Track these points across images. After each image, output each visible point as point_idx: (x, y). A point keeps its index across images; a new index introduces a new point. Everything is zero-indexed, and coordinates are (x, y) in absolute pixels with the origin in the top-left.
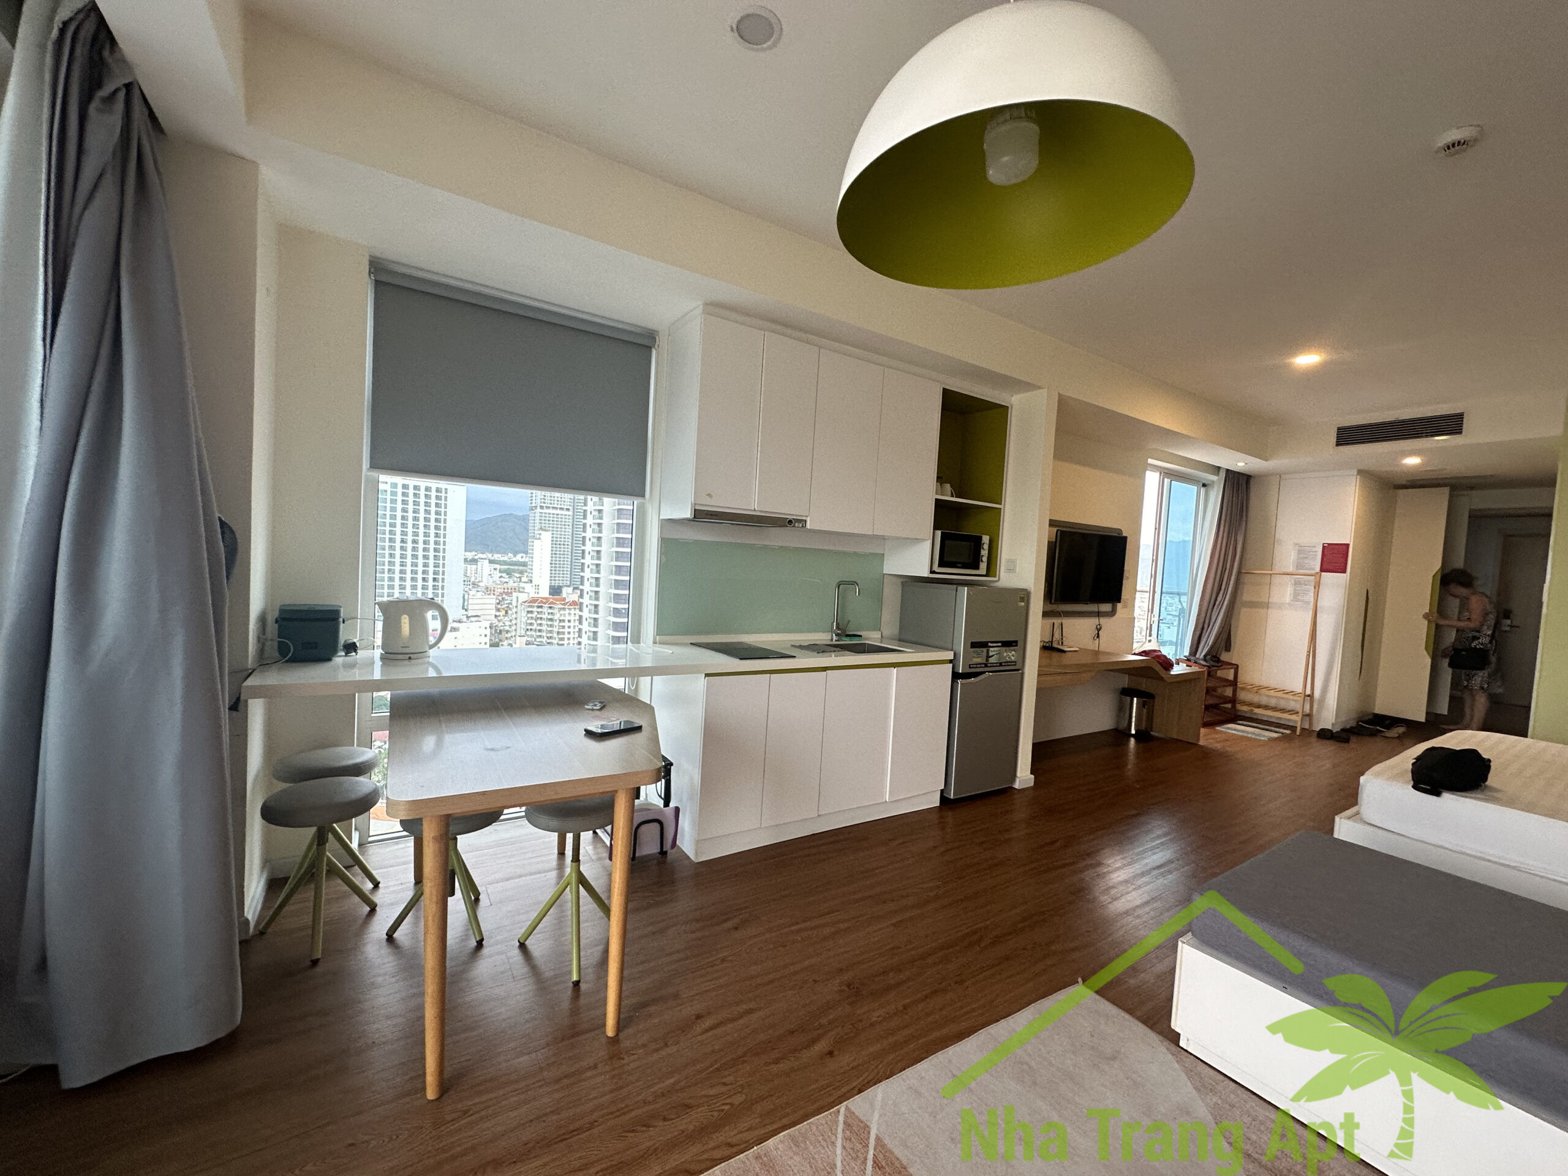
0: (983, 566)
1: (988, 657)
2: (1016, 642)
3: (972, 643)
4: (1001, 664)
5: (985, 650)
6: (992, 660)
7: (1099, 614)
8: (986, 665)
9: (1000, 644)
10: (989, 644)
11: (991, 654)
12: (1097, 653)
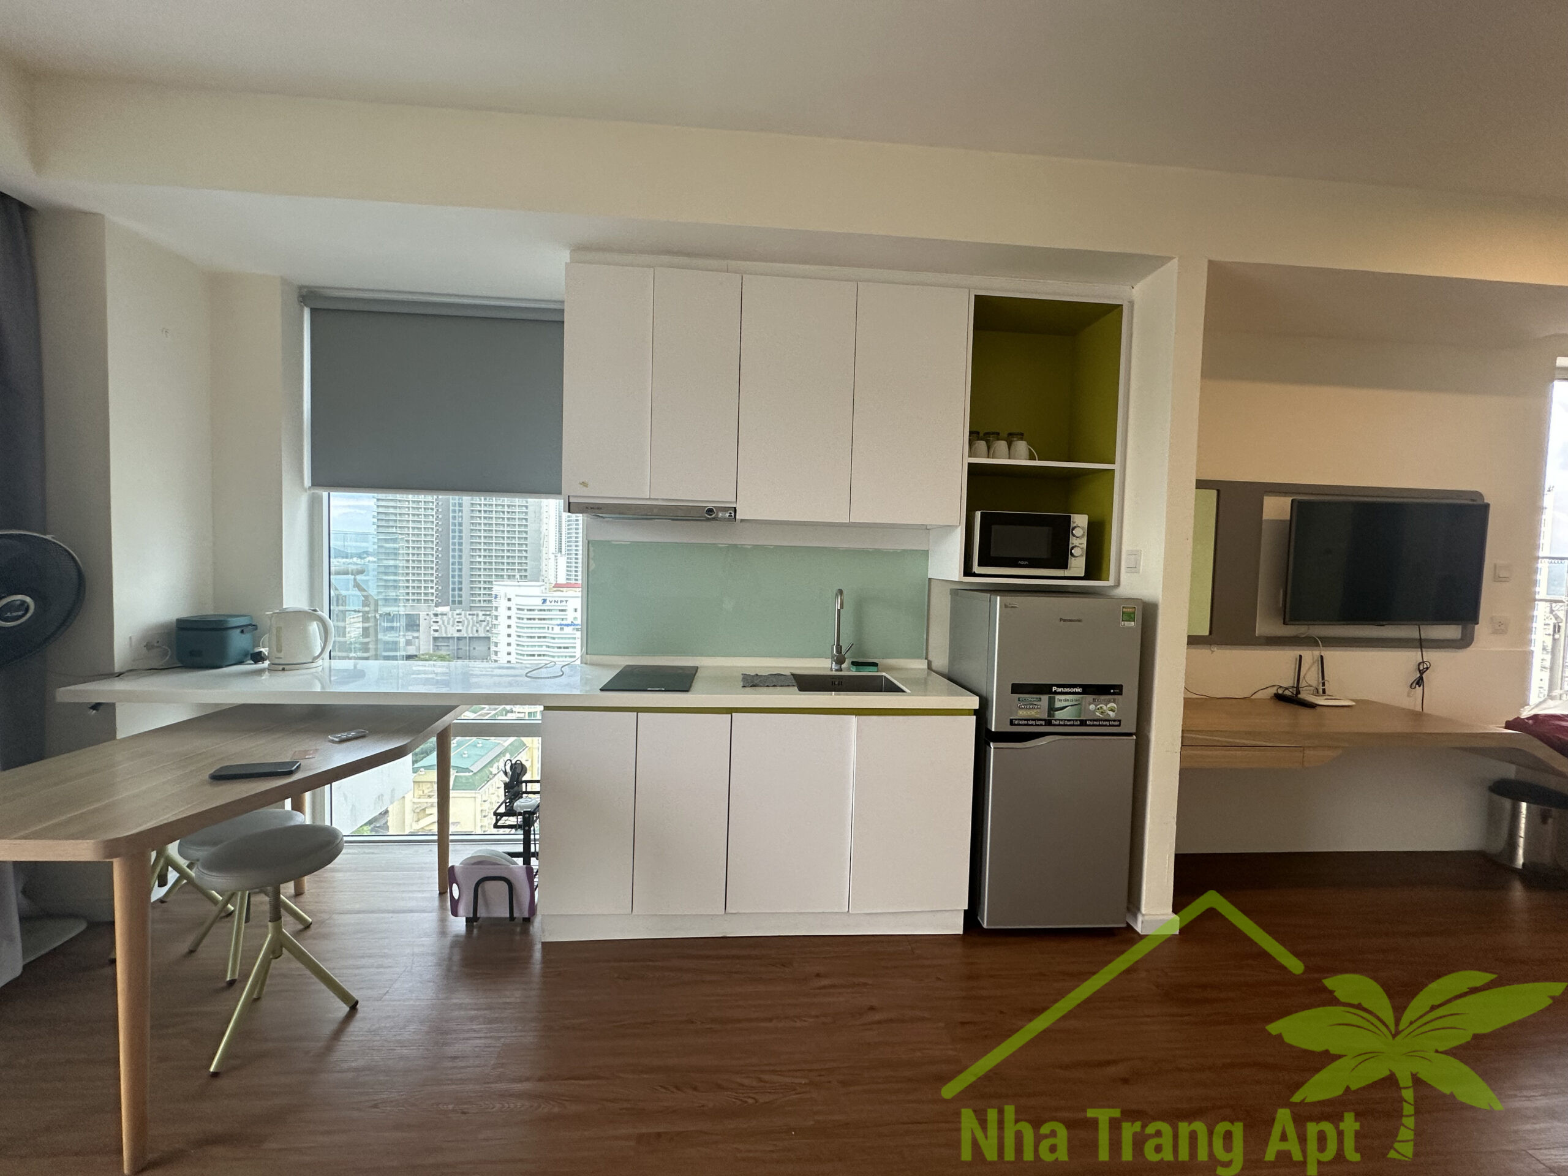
0: (1077, 564)
1: (1052, 709)
2: (1120, 687)
3: (1013, 685)
4: (1083, 723)
5: (1045, 698)
6: (1059, 715)
7: (1421, 644)
8: (1049, 723)
9: (1079, 690)
10: (1054, 689)
11: (1058, 705)
12: (1418, 716)
